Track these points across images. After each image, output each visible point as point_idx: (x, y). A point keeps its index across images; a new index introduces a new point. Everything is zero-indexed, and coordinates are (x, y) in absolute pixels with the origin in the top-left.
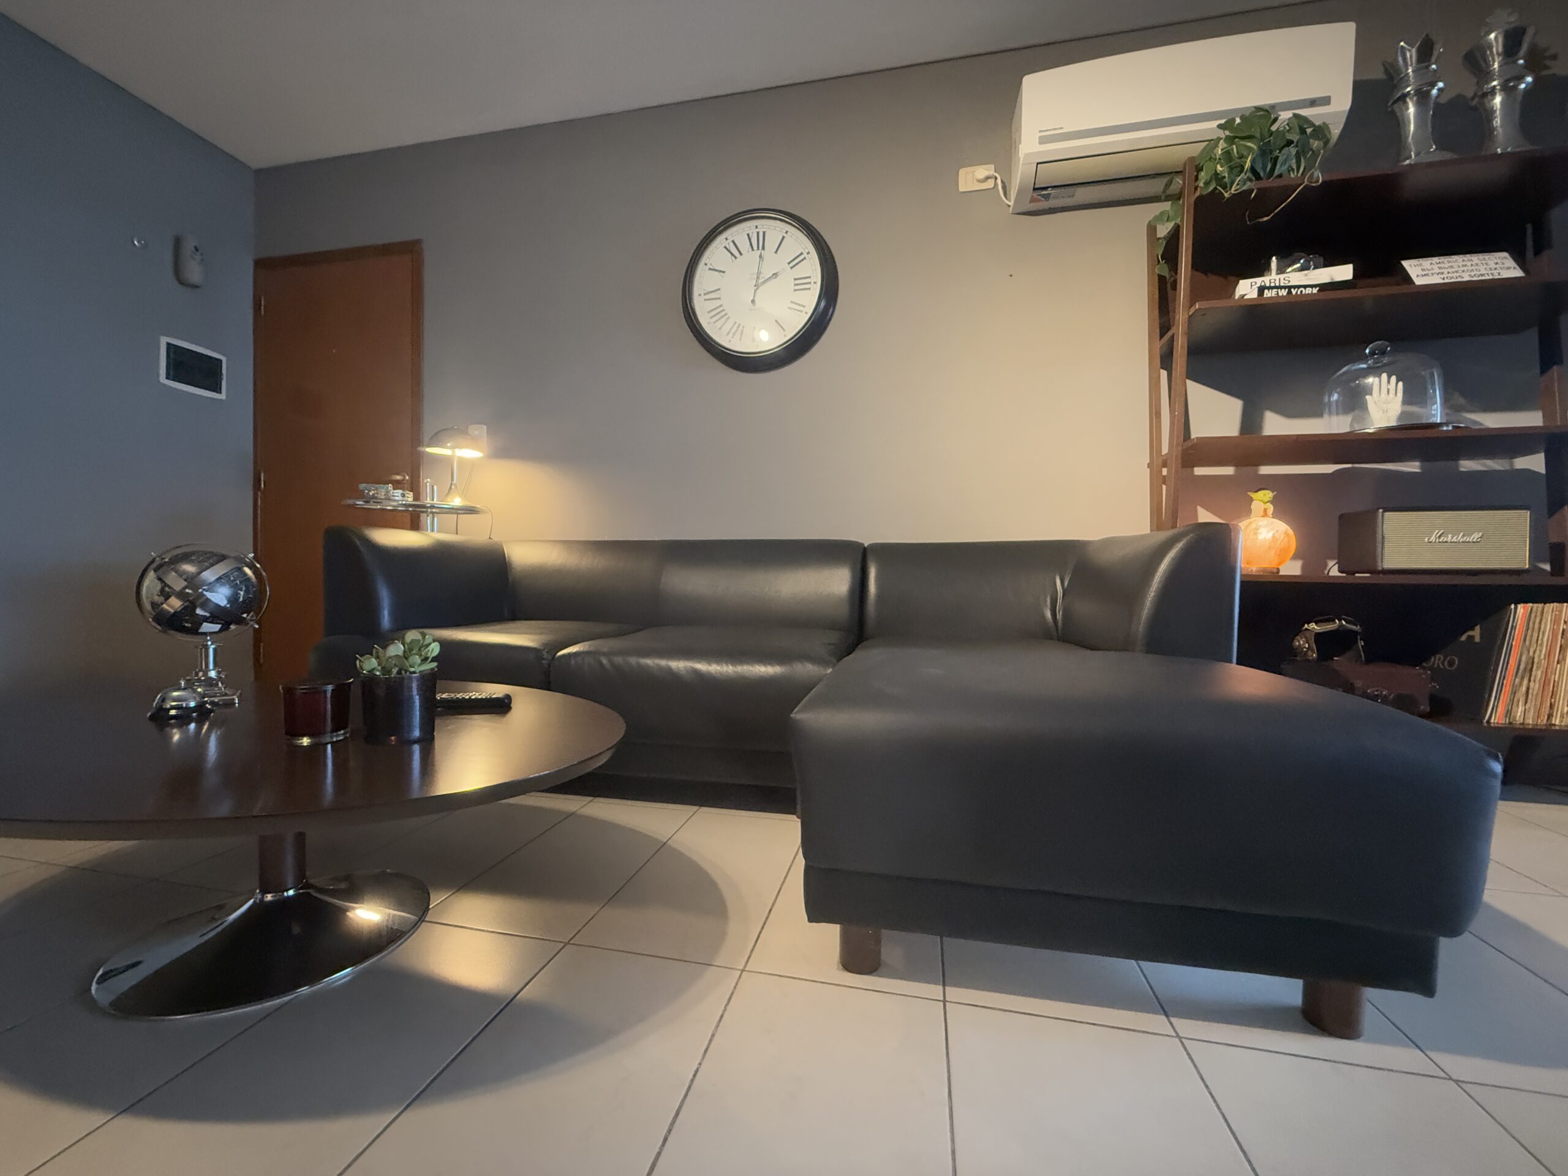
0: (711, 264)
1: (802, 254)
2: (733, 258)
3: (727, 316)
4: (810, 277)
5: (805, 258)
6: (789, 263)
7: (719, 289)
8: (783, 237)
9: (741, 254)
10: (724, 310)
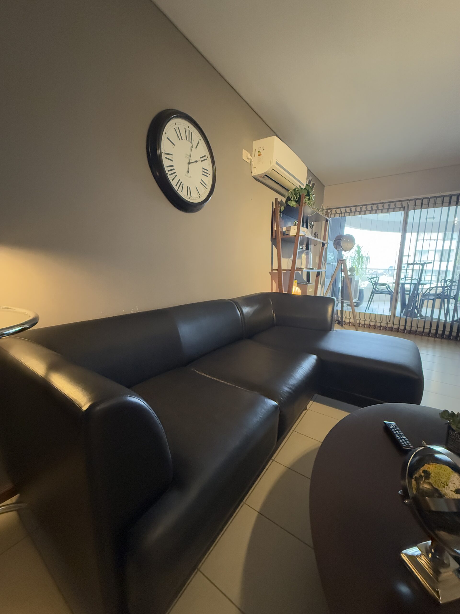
0: (168, 135)
1: (205, 156)
2: (179, 139)
3: (175, 174)
4: (208, 170)
5: (206, 159)
6: (201, 158)
7: (172, 155)
8: (199, 142)
9: (182, 139)
10: (174, 169)
